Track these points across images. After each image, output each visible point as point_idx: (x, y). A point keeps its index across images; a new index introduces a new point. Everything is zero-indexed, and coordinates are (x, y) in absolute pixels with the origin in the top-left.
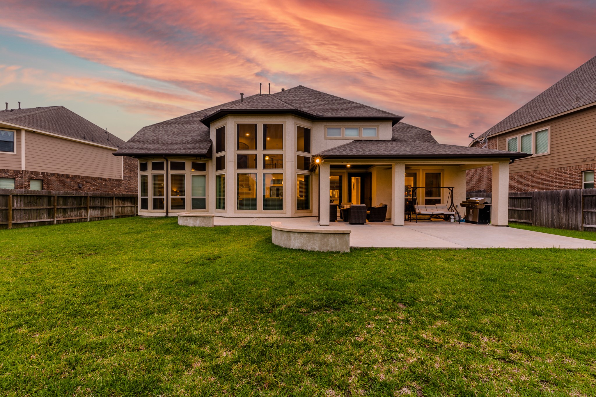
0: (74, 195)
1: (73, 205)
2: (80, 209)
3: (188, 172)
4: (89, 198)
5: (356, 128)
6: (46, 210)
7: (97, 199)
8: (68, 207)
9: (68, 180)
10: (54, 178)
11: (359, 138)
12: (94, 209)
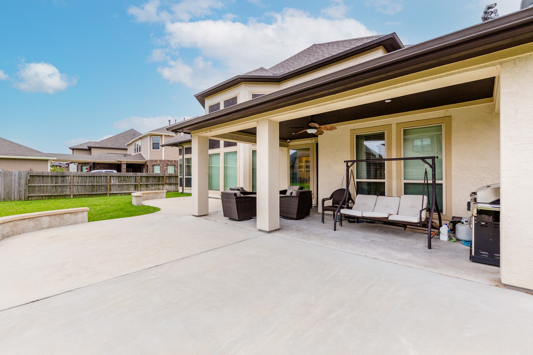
0: (154, 175)
1: (153, 182)
2: (159, 185)
6: (133, 185)
7: (172, 178)
8: (149, 183)
12: (170, 185)
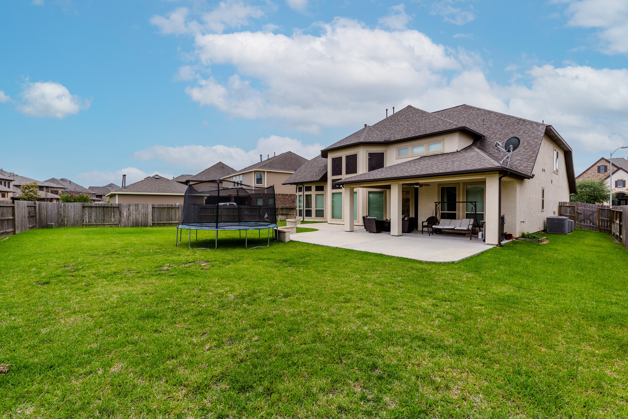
3: (313, 193)
4: (279, 209)
5: (422, 145)
9: (287, 197)
10: (280, 196)
11: (426, 154)
